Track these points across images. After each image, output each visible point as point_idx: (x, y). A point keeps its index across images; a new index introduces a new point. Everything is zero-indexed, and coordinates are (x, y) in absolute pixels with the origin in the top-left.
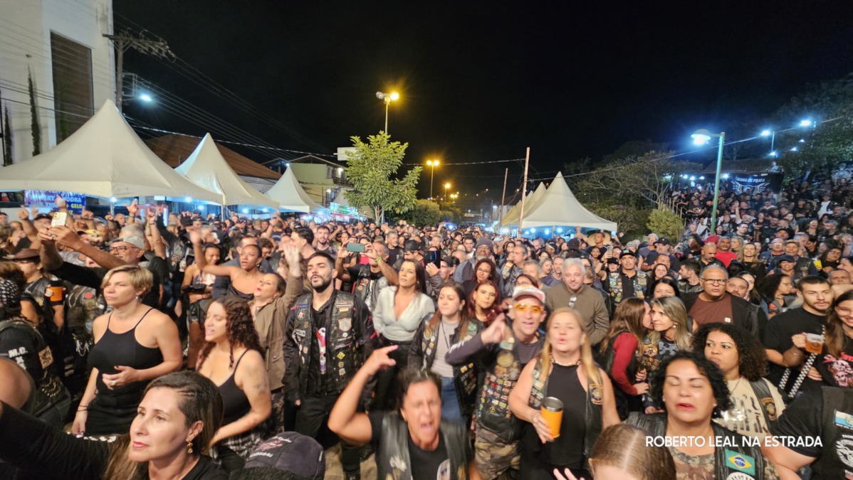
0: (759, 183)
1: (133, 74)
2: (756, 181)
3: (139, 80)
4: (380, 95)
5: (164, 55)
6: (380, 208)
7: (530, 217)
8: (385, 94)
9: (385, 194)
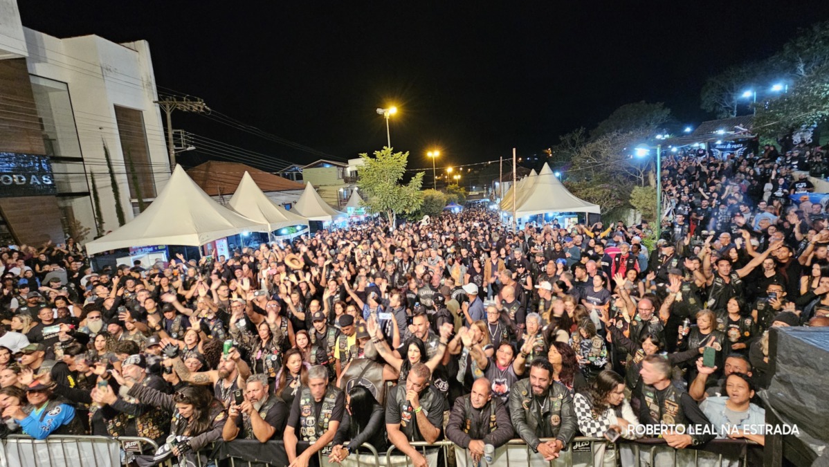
0: (737, 149)
1: (181, 130)
2: (735, 146)
3: (186, 134)
4: (379, 111)
5: (202, 110)
6: (392, 211)
7: (522, 207)
8: (384, 110)
9: (394, 201)
